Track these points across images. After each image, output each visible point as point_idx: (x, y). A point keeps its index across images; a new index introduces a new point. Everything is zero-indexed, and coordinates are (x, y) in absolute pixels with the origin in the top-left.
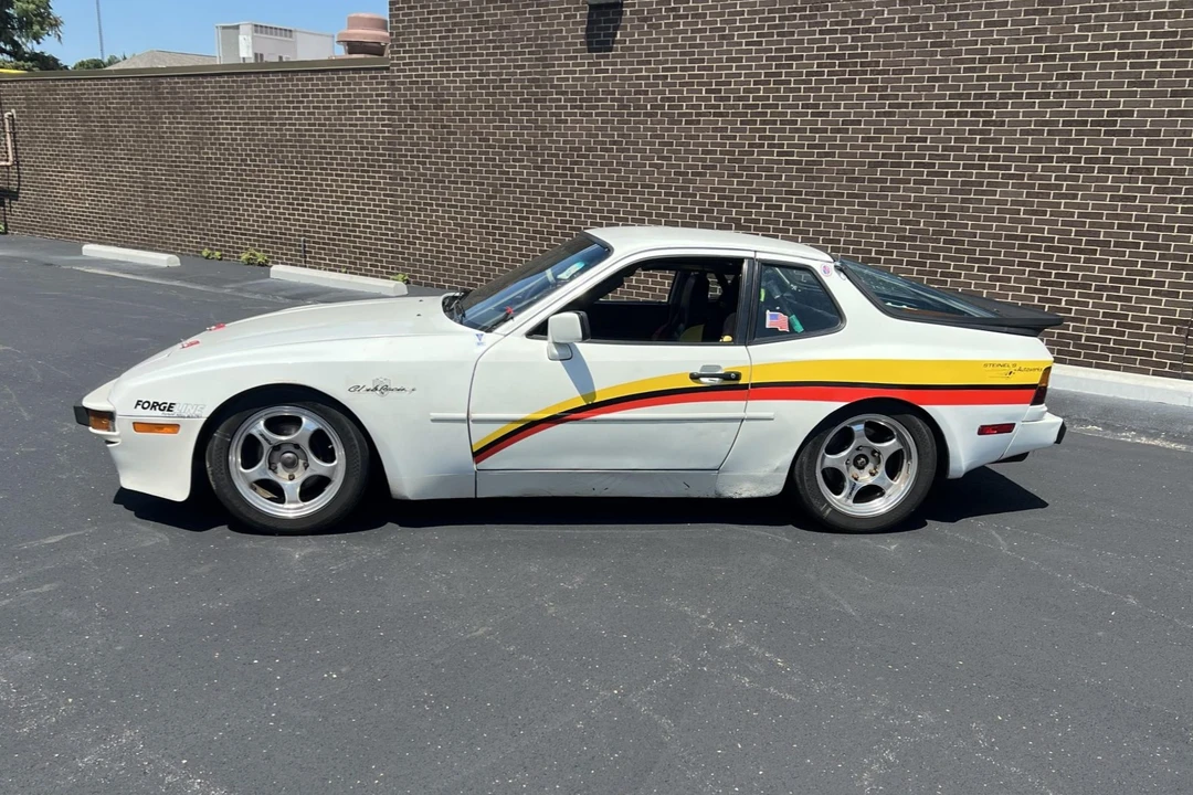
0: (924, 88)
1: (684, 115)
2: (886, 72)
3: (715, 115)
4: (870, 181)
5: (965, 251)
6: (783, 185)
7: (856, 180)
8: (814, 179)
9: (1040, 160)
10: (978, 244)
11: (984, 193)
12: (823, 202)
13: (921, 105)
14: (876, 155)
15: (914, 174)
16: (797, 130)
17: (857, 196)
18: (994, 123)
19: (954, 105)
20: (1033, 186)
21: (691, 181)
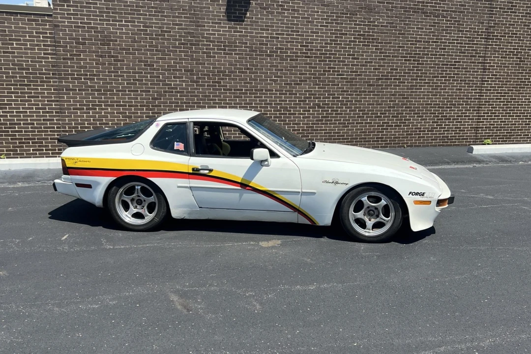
0: (396, 50)
1: (289, 56)
2: (382, 43)
3: (306, 57)
4: (377, 85)
5: (412, 111)
6: (340, 88)
7: (371, 85)
8: (354, 85)
9: (435, 77)
10: (416, 108)
11: (418, 89)
12: (358, 95)
13: (395, 56)
14: (379, 76)
15: (394, 82)
16: (346, 65)
17: (372, 92)
18: (421, 64)
19: (407, 57)
20: (433, 86)
21: (293, 88)
